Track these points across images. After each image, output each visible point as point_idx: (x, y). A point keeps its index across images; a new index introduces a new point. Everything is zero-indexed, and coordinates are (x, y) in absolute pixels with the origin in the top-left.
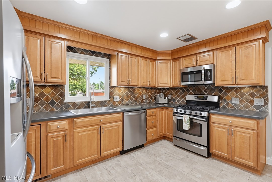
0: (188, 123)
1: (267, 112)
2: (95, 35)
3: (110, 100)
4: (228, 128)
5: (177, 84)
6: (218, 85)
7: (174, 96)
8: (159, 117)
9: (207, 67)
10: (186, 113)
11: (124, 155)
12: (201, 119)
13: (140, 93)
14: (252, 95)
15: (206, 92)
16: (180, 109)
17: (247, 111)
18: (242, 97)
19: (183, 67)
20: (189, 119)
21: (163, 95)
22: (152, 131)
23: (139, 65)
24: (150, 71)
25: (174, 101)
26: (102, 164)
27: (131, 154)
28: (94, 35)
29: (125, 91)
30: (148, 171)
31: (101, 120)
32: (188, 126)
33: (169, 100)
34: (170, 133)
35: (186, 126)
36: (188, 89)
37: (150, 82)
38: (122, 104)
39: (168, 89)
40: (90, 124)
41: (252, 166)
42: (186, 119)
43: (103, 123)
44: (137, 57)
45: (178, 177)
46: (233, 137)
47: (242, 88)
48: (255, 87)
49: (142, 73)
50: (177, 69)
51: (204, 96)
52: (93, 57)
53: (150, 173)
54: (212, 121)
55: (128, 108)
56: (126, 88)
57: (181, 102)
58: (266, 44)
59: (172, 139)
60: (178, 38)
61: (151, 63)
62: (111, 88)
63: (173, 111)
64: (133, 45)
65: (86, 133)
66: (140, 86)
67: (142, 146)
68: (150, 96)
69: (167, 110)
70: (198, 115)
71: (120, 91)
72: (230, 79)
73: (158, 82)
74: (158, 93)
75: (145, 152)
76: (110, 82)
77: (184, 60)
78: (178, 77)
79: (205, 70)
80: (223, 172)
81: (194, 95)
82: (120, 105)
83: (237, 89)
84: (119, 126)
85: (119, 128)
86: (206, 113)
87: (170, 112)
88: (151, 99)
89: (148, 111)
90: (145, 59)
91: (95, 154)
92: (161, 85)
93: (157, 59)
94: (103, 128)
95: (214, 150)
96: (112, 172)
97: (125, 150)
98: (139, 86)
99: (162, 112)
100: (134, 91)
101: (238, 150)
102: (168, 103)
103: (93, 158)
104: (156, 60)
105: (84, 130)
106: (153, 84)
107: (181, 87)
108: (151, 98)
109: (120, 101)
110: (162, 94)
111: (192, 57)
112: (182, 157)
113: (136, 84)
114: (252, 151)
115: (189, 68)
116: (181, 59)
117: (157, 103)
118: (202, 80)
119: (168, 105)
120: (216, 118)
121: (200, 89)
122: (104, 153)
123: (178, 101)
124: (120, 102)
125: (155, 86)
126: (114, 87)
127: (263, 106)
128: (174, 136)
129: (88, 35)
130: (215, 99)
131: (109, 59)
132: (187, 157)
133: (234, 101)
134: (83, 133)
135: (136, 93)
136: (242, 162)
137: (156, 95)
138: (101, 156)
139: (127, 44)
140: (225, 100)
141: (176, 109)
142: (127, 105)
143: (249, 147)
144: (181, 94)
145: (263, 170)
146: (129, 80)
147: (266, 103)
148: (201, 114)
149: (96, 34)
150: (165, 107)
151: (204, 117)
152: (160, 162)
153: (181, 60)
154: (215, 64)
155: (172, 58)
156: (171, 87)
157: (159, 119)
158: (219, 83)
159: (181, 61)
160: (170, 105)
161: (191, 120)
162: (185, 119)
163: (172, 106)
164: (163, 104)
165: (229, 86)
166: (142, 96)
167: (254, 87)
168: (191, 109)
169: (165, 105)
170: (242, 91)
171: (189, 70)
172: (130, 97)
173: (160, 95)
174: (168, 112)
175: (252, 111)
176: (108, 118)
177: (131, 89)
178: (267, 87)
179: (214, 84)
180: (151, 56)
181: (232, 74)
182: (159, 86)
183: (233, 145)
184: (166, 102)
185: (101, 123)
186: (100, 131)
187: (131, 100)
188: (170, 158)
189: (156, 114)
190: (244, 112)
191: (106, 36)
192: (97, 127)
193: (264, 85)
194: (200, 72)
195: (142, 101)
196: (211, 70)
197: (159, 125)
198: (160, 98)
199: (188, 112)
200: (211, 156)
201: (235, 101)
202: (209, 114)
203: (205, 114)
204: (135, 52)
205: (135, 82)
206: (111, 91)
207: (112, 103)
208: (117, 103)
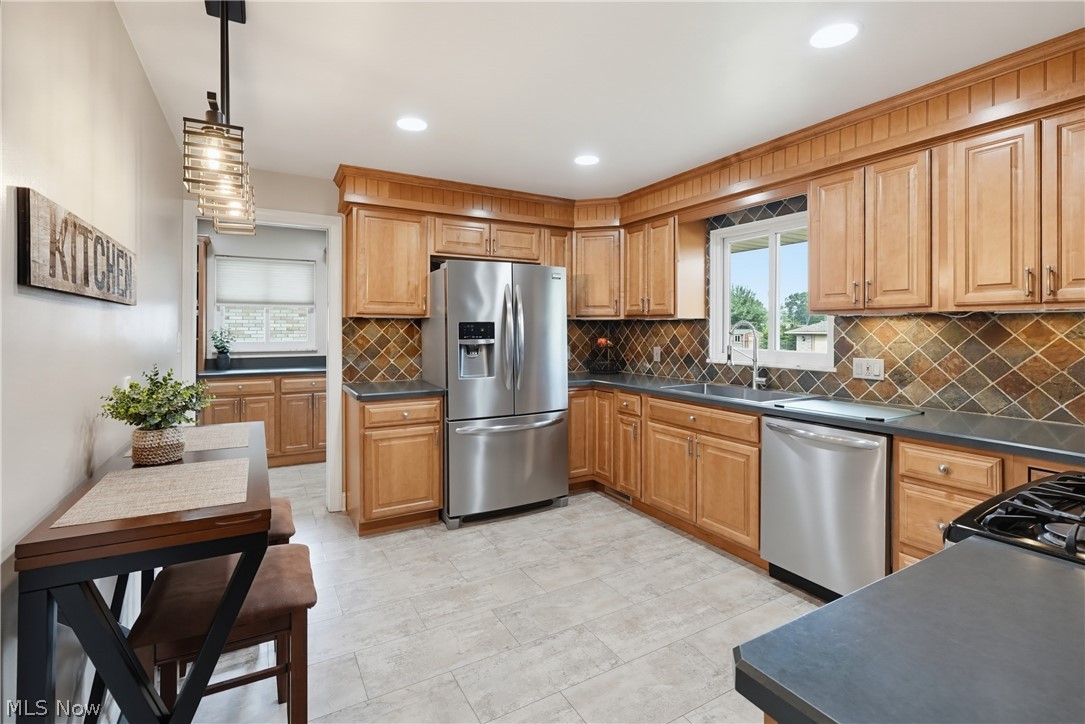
29: (925, 334)
38: (901, 396)
62: (843, 321)
71: (886, 335)
109: (891, 384)
124: (886, 388)
134: (662, 437)
138: (698, 523)
172: (961, 369)
187: (971, 389)
206: (843, 334)
207: (843, 385)
208: (871, 389)
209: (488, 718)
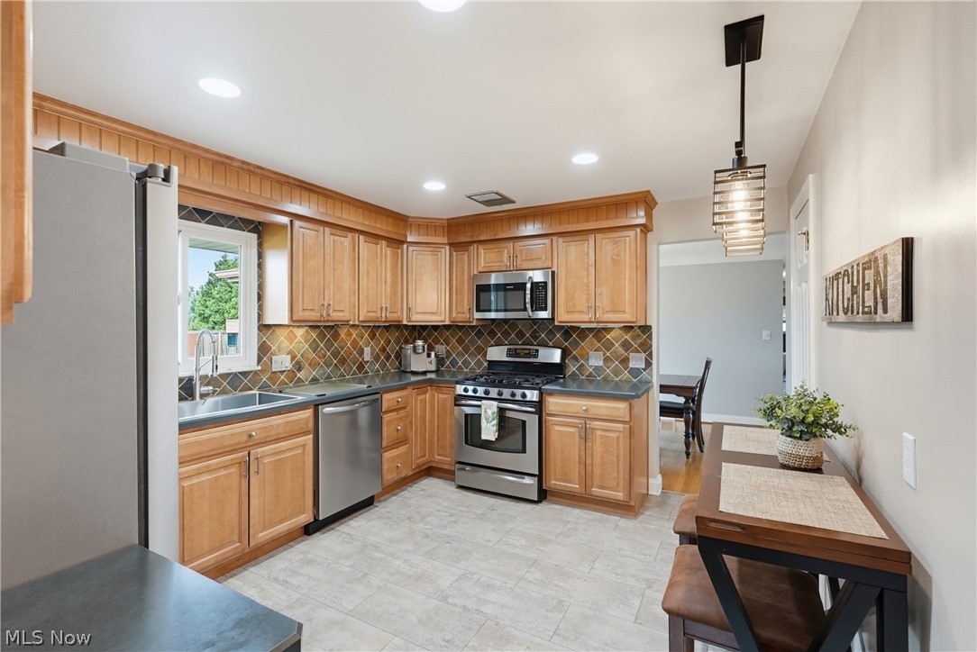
0: (495, 422)
1: (651, 382)
2: (222, 163)
3: (259, 368)
4: (581, 424)
5: (463, 315)
6: (561, 322)
7: (453, 348)
8: (416, 413)
9: (538, 276)
10: (489, 396)
11: (318, 534)
12: (524, 409)
13: (355, 343)
14: (626, 346)
15: (536, 338)
16: (473, 387)
17: (617, 383)
18: (608, 350)
19: (480, 270)
20: (496, 410)
21: (424, 347)
22: (398, 456)
23: (354, 259)
24: (386, 275)
25: (454, 363)
26: (252, 569)
27: (338, 528)
28: (218, 162)
29: (310, 337)
30: (399, 558)
31: (254, 434)
32: (495, 428)
33: (440, 361)
34: (446, 456)
35: (489, 431)
36: (490, 331)
37: (386, 308)
38: (299, 378)
39: (435, 328)
40: (219, 448)
41: (622, 499)
42: (489, 410)
43: (258, 442)
44: (350, 235)
45: (475, 554)
46: (589, 444)
47: (608, 330)
48: (632, 327)
49: (364, 282)
50: (462, 274)
51: (530, 349)
52: (203, 226)
53: (406, 561)
54: (548, 412)
55: (330, 392)
56: (311, 327)
57: (473, 364)
58: (649, 234)
59: (453, 473)
60: (469, 197)
61: (389, 251)
62: (264, 327)
63: (454, 391)
64: (339, 197)
65: (205, 477)
66: (357, 323)
67: (368, 503)
68: (383, 350)
69: (436, 390)
70: (518, 397)
71: (291, 338)
72: (585, 309)
73: (409, 309)
74: (407, 342)
75: (380, 517)
76: (260, 308)
77: (482, 252)
78: (468, 298)
79: (532, 283)
80: (568, 526)
81: (506, 345)
82: (291, 382)
83: (599, 333)
84: (304, 449)
85: (304, 453)
86: (536, 392)
87: (445, 396)
88: (387, 360)
89: (387, 397)
90: (374, 241)
91: (232, 542)
92: (418, 318)
93: (409, 240)
94: (258, 458)
95: (553, 482)
96: (294, 581)
97: (321, 518)
98: (354, 321)
99: (423, 396)
100: (336, 336)
101: (597, 471)
102: (437, 371)
103: (227, 555)
104: (402, 242)
105: (198, 469)
106: (395, 315)
107: (474, 324)
108: (388, 358)
109: (293, 372)
110: (420, 343)
111: (503, 245)
112: (479, 512)
113: (347, 314)
114: (621, 468)
115: (493, 275)
116: (475, 245)
117: (403, 371)
118: (525, 309)
119: (438, 376)
120: (557, 404)
121: (521, 331)
122: (260, 535)
123: (466, 363)
124: (291, 374)
125: (400, 321)
126: (274, 325)
127: (644, 370)
128: (458, 460)
129: (197, 160)
130: (555, 356)
131: (256, 235)
132: (492, 508)
133: (593, 361)
134: (195, 480)
135: (343, 344)
136: (605, 496)
137: (401, 348)
138: (251, 545)
139: (322, 193)
140: (575, 358)
141: (464, 386)
142: (315, 381)
143: (616, 460)
144: (473, 342)
145: (641, 506)
146: (326, 306)
147: (649, 364)
148: (524, 396)
149: (227, 161)
150: (430, 382)
151: (530, 403)
152: (427, 531)
153: (473, 248)
154: (555, 269)
155: (451, 242)
156: (447, 323)
157: (416, 416)
158: (563, 317)
159: (475, 254)
160: (442, 375)
161: (501, 411)
162: (485, 412)
163: (448, 378)
164: (424, 373)
165: (583, 326)
166: (361, 352)
167: (628, 328)
168: (500, 384)
169: (430, 376)
170: (608, 336)
171: (493, 279)
172: (325, 356)
173: (415, 348)
174: (441, 396)
175: (626, 381)
176: (272, 426)
177: (327, 330)
178: (650, 326)
179: (553, 319)
180: (388, 231)
181: (588, 298)
182: (413, 319)
183: (589, 462)
184: (433, 368)
185: (251, 442)
186: (246, 467)
187: (328, 366)
188: (452, 519)
189: (406, 403)
190: (612, 384)
191: (258, 167)
192: (240, 455)
193: (643, 324)
194: (522, 286)
195: (361, 367)
196: (546, 283)
197: (416, 434)
198: (413, 356)
199: (494, 392)
200: (546, 498)
201: (596, 361)
202: (541, 394)
203: (532, 395)
204: (346, 219)
205: (343, 310)
206: (264, 339)
207: (265, 379)
208: (282, 377)
209: (564, 603)
